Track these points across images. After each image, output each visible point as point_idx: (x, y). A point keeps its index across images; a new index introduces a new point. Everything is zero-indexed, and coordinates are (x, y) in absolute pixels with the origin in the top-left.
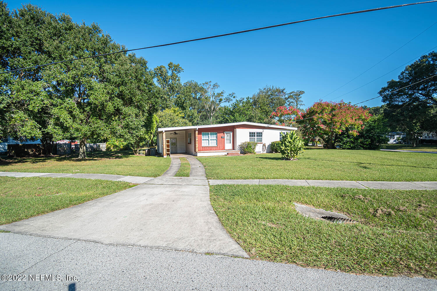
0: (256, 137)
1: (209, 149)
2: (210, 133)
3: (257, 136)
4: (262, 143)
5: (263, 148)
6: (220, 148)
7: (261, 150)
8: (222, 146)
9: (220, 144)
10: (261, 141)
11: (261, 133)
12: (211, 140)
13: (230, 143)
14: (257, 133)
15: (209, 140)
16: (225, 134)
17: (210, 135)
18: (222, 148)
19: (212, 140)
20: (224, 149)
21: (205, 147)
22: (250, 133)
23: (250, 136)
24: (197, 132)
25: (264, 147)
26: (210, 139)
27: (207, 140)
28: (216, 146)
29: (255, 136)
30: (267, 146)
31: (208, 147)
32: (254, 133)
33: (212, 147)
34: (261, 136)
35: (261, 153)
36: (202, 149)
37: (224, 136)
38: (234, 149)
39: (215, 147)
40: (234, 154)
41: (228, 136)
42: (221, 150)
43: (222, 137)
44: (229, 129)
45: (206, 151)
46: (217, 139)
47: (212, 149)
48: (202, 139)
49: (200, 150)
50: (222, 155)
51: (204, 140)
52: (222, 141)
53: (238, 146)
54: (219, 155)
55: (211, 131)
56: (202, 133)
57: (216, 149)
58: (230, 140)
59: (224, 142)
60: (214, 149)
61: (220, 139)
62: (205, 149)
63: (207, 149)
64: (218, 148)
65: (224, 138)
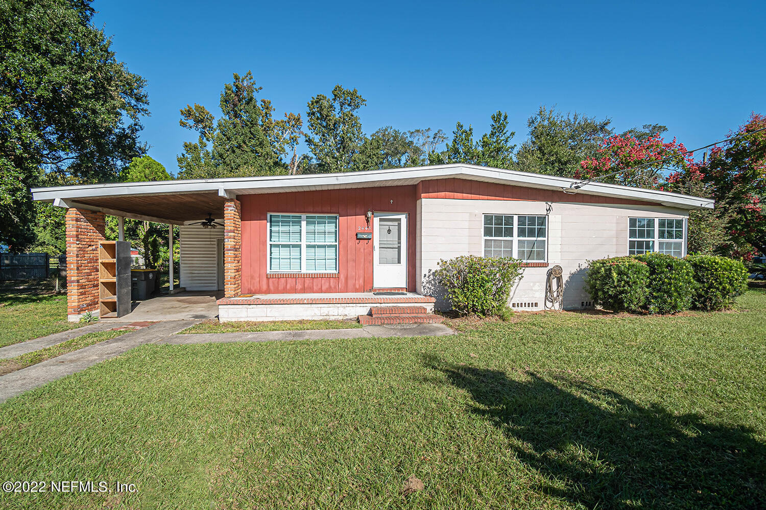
0: (515, 239)
1: (299, 286)
2: (304, 216)
3: (521, 233)
4: (545, 265)
5: (549, 289)
6: (351, 282)
7: (539, 295)
8: (362, 272)
9: (351, 264)
10: (541, 255)
11: (542, 220)
12: (308, 246)
13: (399, 262)
14: (522, 219)
15: (299, 246)
16: (376, 221)
17: (304, 223)
18: (361, 281)
19: (314, 246)
20: (368, 285)
21: (279, 277)
22: (488, 218)
23: (488, 232)
25: (554, 282)
26: (304, 244)
27: (294, 246)
28: (334, 272)
29: (509, 232)
30: (565, 278)
31: (295, 277)
32: (509, 219)
33: (313, 277)
34: (542, 233)
35: (541, 307)
36: (264, 287)
37: (372, 233)
38: (412, 287)
39: (329, 277)
40: (401, 315)
41: (389, 233)
42: (357, 291)
43: (359, 236)
44: (392, 201)
45: (283, 293)
46: (337, 244)
47: (315, 288)
48: (269, 243)
49: (259, 288)
50: (347, 318)
51: (277, 246)
52: (362, 250)
53: (427, 275)
54: (328, 317)
55: (312, 210)
56: (271, 216)
57: (330, 287)
58: (399, 248)
59: (371, 258)
60: (324, 288)
61: (352, 242)
62: (281, 287)
63: (288, 287)
64: (343, 281)
65: (370, 239)
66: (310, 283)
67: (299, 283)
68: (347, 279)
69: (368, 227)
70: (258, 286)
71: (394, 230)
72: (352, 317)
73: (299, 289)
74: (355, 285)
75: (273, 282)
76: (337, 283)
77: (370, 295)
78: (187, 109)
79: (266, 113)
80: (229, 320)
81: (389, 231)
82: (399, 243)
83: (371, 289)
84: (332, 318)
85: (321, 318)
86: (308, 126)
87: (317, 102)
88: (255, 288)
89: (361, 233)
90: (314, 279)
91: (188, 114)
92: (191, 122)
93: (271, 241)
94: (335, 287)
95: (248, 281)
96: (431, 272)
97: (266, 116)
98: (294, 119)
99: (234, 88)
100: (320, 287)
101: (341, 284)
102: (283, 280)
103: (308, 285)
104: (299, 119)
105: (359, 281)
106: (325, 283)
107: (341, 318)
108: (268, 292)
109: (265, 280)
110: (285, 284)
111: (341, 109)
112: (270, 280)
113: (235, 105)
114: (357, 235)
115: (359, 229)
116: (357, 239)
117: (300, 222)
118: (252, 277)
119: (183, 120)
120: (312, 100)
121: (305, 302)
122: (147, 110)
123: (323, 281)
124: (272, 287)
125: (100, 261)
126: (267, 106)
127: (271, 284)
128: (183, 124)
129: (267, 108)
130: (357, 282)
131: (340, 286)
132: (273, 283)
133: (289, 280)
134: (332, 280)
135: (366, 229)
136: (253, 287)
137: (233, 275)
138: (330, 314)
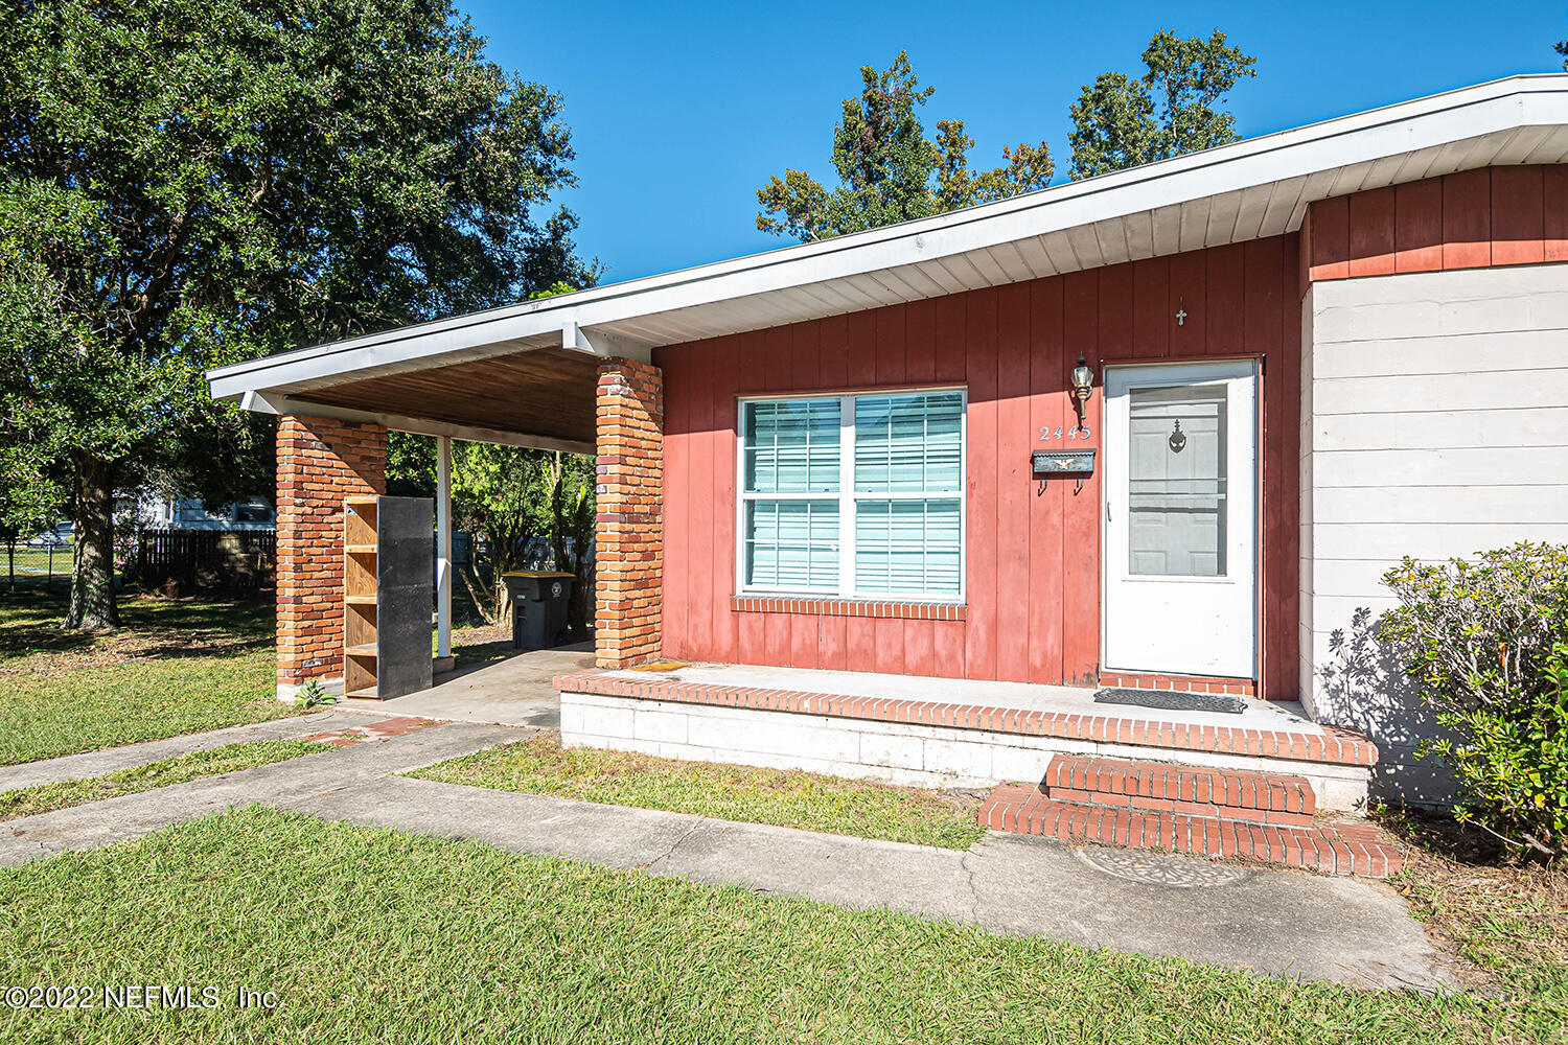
1: (830, 646)
2: (848, 400)
6: (1011, 642)
8: (1053, 603)
9: (1010, 571)
12: (865, 507)
13: (1222, 569)
15: (831, 506)
16: (1117, 401)
17: (848, 433)
18: (1052, 641)
19: (882, 507)
20: (1077, 658)
21: (769, 608)
24: (612, 394)
26: (847, 499)
27: (817, 506)
28: (952, 597)
31: (815, 610)
33: (876, 614)
36: (725, 641)
37: (1095, 453)
38: (1281, 679)
39: (929, 616)
40: (1180, 809)
41: (1177, 450)
42: (1034, 676)
43: (1044, 464)
44: (1182, 314)
45: (779, 665)
46: (962, 495)
47: (881, 653)
48: (742, 495)
49: (709, 642)
50: (957, 784)
51: (769, 506)
52: (1055, 519)
53: (1348, 637)
54: (884, 774)
55: (872, 379)
56: (751, 409)
57: (934, 654)
58: (1221, 509)
59: (1093, 551)
60: (912, 658)
61: (1018, 489)
62: (773, 645)
63: (796, 644)
64: (983, 635)
65: (1087, 475)
66: (863, 635)
67: (829, 631)
68: (994, 627)
69: (1080, 428)
70: (708, 635)
71: (1200, 436)
72: (976, 784)
73: (830, 653)
74: (1025, 653)
75: (749, 623)
76: (959, 640)
77: (1077, 699)
78: (771, 185)
79: (951, 157)
80: (588, 742)
81: (1177, 441)
82: (1223, 488)
83: (1093, 676)
84: (902, 779)
85: (860, 773)
86: (1071, 172)
87: (1098, 99)
88: (700, 641)
89: (1052, 455)
90: (881, 625)
91: (774, 197)
92: (781, 216)
93: (750, 486)
94: (952, 657)
95: (680, 620)
96: (1371, 621)
97: (951, 164)
98: (1029, 161)
99: (864, 108)
100: (899, 653)
101: (974, 645)
102: (779, 621)
103: (858, 645)
104: (1042, 157)
105: (1042, 636)
106: (914, 639)
107: (933, 782)
108: (735, 656)
109: (727, 615)
110: (785, 634)
111: (1172, 101)
112: (743, 618)
113: (867, 151)
114: (1032, 461)
115: (1046, 438)
116: (1038, 476)
117: (837, 424)
118: (692, 608)
119: (764, 215)
120: (1082, 94)
121: (807, 705)
122: (568, 174)
123: (909, 632)
124: (746, 644)
125: (346, 549)
126: (952, 137)
127: (743, 632)
128: (764, 225)
129: (953, 144)
130: (1035, 642)
131: (969, 655)
132: (750, 628)
133: (800, 622)
134: (940, 629)
135: (1073, 433)
136: (694, 639)
137: (617, 597)
138: (895, 760)
